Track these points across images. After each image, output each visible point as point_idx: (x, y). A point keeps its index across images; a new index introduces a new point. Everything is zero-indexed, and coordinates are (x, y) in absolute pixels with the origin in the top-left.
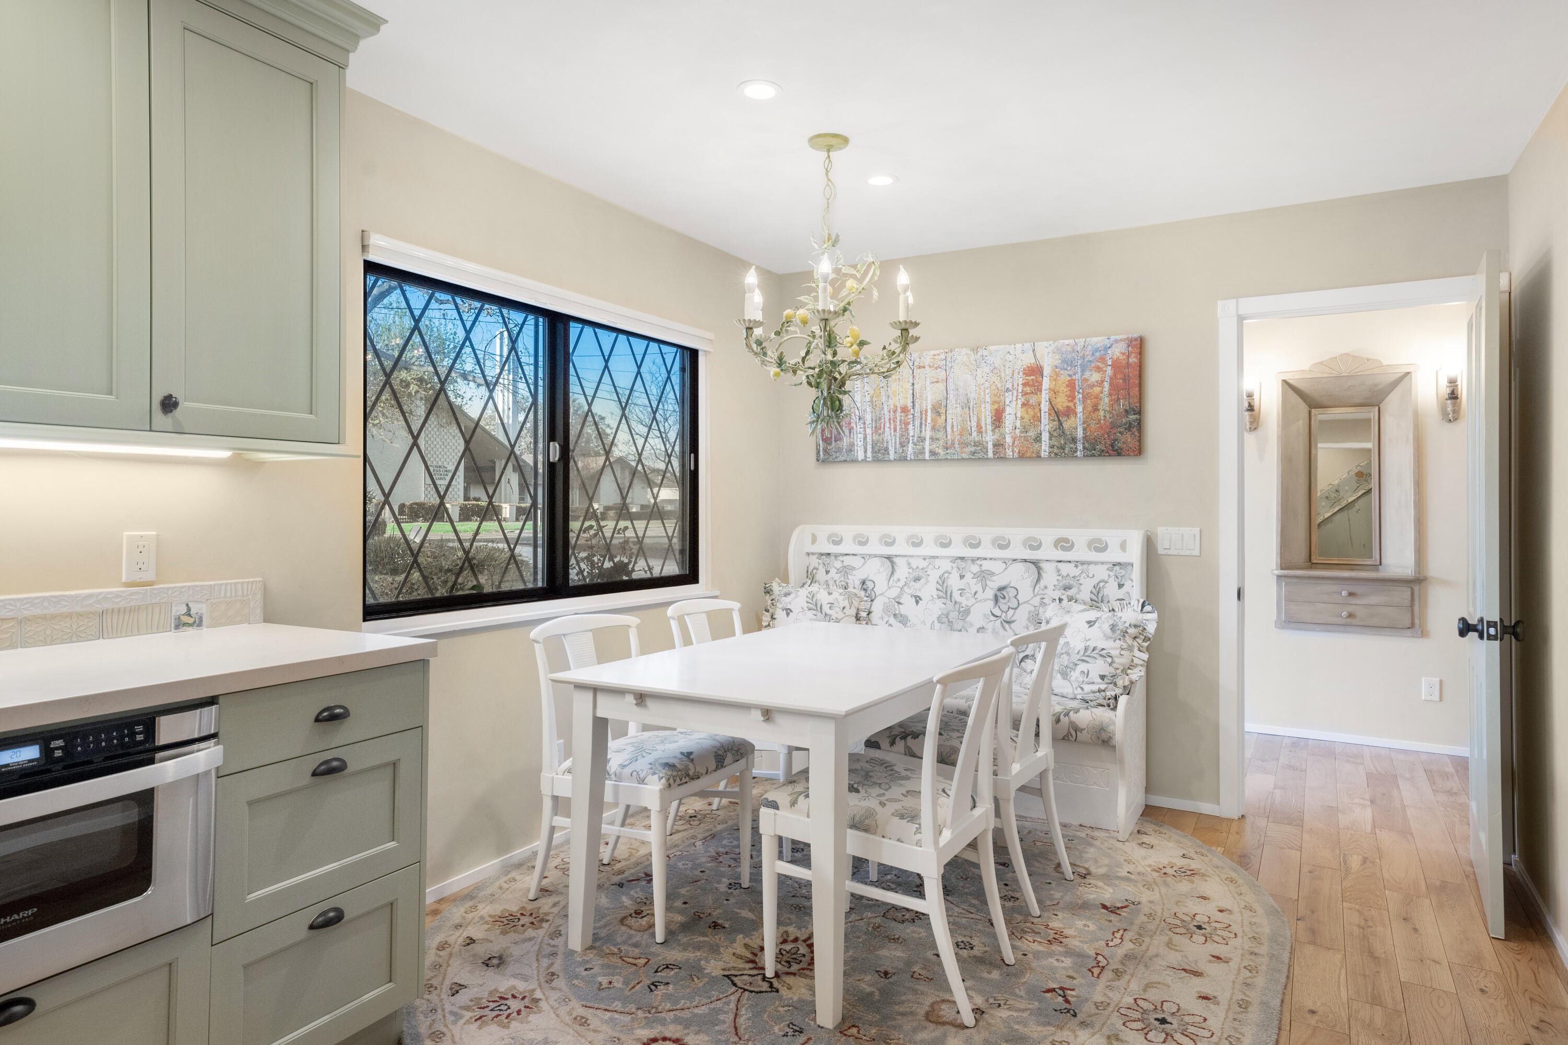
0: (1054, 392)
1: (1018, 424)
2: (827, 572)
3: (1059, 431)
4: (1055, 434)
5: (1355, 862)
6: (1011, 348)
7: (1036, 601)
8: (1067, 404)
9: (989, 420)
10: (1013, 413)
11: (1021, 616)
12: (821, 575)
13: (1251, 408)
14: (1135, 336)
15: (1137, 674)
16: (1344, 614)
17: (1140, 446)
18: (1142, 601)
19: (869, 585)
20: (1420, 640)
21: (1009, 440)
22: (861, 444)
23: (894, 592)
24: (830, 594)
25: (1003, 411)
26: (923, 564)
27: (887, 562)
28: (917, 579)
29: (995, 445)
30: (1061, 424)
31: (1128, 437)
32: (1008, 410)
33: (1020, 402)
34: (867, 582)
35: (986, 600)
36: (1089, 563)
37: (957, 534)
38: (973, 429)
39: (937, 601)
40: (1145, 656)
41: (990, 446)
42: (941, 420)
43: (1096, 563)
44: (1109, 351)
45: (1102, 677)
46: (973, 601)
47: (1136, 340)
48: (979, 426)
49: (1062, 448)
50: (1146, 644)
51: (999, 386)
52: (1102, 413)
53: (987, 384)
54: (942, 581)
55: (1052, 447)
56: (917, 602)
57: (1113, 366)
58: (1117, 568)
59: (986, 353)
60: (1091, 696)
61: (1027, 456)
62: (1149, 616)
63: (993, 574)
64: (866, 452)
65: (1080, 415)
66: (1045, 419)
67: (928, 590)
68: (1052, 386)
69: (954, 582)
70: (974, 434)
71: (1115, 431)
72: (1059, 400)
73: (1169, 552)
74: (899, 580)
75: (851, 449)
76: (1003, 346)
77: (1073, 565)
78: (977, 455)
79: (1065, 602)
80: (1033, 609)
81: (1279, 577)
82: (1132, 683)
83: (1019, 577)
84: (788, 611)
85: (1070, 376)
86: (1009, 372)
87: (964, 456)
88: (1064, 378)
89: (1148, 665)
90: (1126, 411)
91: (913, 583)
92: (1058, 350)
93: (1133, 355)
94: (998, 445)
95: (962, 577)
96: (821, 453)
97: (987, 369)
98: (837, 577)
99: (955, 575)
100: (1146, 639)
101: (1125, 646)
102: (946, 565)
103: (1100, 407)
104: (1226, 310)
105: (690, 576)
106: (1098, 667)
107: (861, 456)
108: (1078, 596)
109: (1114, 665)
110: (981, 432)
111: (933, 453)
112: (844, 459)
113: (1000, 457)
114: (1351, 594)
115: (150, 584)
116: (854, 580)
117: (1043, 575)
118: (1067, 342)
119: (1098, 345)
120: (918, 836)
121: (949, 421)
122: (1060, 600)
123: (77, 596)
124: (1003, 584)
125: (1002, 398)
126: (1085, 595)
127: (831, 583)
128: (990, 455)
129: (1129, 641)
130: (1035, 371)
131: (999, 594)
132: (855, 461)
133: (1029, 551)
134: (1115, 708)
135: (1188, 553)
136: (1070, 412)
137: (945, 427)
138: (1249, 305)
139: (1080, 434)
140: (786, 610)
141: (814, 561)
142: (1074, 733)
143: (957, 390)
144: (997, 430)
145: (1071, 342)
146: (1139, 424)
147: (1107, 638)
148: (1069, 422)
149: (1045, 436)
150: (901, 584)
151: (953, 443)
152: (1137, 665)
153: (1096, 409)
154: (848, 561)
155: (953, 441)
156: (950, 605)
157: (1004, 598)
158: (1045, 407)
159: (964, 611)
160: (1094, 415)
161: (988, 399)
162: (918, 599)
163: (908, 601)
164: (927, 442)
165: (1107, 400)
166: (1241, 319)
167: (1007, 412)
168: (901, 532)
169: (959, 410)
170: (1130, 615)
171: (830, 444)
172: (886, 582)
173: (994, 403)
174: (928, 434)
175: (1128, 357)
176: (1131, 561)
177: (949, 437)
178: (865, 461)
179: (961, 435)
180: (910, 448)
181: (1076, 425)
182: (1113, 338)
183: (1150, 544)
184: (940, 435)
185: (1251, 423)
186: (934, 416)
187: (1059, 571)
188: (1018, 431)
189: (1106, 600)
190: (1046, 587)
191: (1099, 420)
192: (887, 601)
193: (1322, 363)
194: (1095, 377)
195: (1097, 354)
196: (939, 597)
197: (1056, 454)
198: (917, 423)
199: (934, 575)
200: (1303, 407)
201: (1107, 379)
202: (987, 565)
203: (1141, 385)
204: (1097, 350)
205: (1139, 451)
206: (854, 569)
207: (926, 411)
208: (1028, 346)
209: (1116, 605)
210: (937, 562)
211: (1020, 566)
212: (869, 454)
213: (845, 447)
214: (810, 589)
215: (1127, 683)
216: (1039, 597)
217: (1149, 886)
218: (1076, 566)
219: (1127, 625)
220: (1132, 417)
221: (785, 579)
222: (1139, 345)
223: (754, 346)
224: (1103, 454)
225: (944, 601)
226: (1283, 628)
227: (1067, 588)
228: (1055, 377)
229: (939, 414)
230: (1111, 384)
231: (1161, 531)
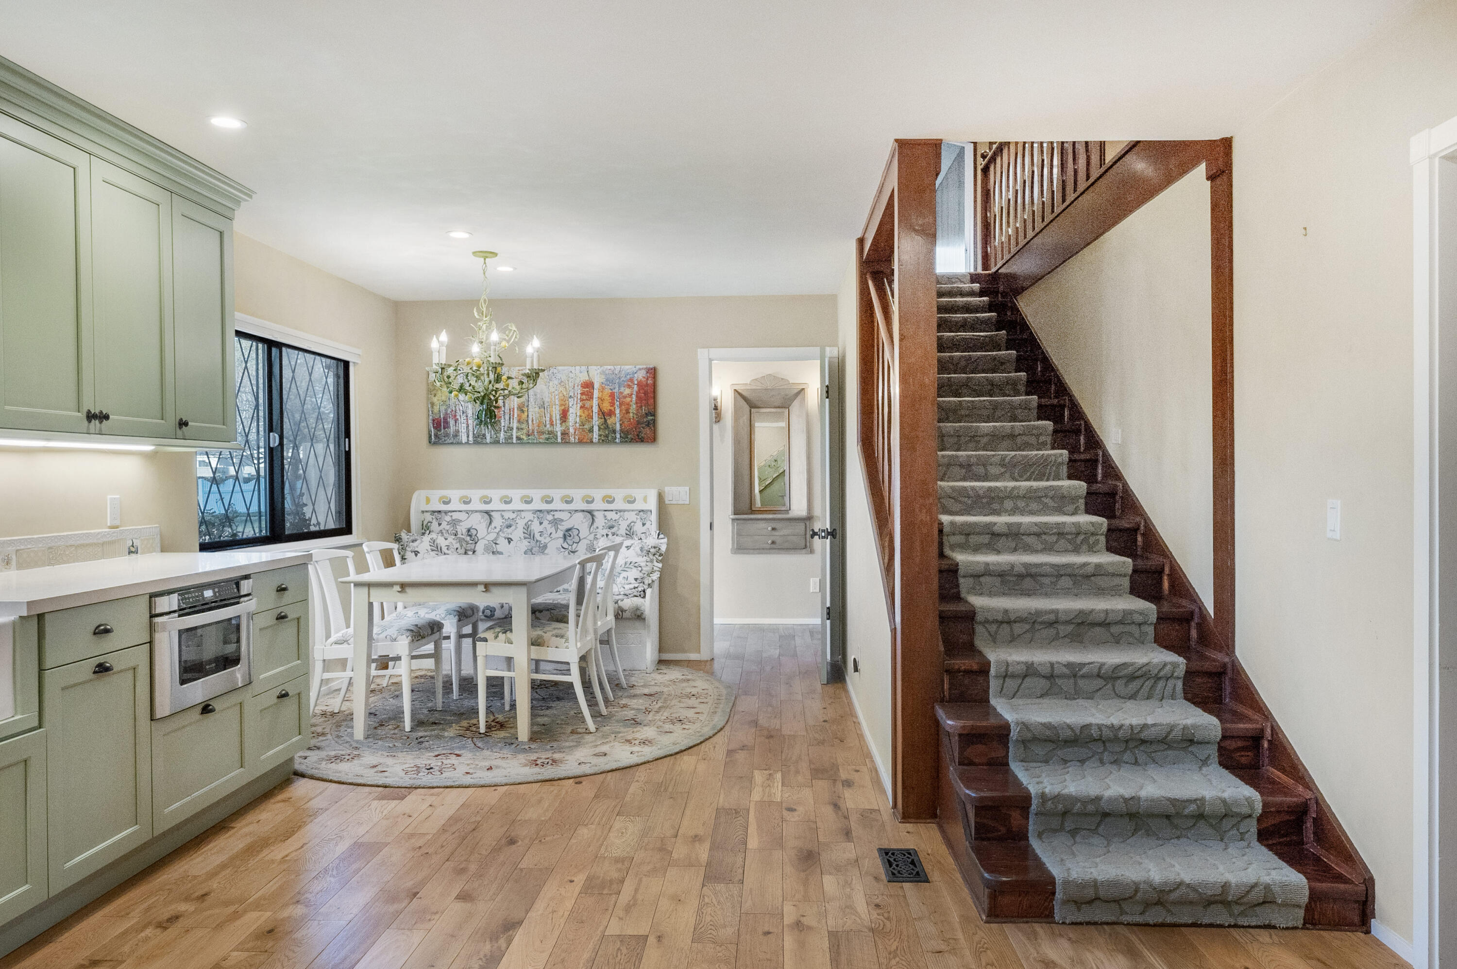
0: (601, 399)
1: (578, 420)
2: (440, 524)
3: (605, 426)
4: (602, 427)
5: (768, 668)
6: (572, 369)
7: (591, 537)
8: (609, 408)
9: (558, 417)
10: (575, 413)
11: (582, 547)
12: (434, 526)
13: (716, 408)
14: (651, 366)
15: (656, 576)
16: (770, 542)
17: (654, 436)
18: (658, 532)
19: (473, 532)
20: (810, 555)
21: (572, 430)
22: (464, 431)
23: (492, 536)
24: (446, 539)
25: (568, 411)
26: (513, 516)
27: (486, 516)
28: (509, 526)
29: (562, 434)
30: (606, 420)
31: (648, 430)
32: (571, 410)
33: (579, 406)
34: (472, 530)
35: (558, 538)
36: (624, 511)
37: (537, 494)
38: (547, 423)
39: (524, 541)
40: (660, 565)
41: (559, 434)
42: (524, 416)
43: (628, 511)
44: (636, 375)
45: (636, 579)
46: (548, 539)
47: (652, 369)
48: (551, 419)
49: (607, 436)
50: (660, 558)
51: (565, 393)
52: (631, 415)
53: (556, 392)
54: (527, 527)
55: (600, 435)
56: (509, 542)
57: (638, 385)
58: (642, 513)
59: (555, 371)
60: (630, 592)
61: (584, 441)
62: (662, 541)
63: (562, 520)
64: (468, 437)
65: (618, 415)
66: (595, 417)
67: (517, 533)
68: (600, 396)
69: (536, 527)
70: (548, 426)
71: (640, 426)
72: (604, 405)
73: (672, 502)
74: (495, 528)
75: (456, 434)
76: (566, 368)
77: (614, 512)
78: (550, 440)
79: (610, 536)
80: (589, 542)
81: (733, 520)
82: (653, 581)
83: (579, 522)
84: (416, 553)
85: (611, 390)
86: (571, 385)
87: (541, 440)
88: (607, 391)
89: (662, 571)
90: (646, 414)
91: (506, 529)
92: (603, 373)
93: (650, 379)
94: (565, 434)
95: (541, 523)
96: (433, 437)
97: (556, 382)
98: (448, 527)
99: (536, 522)
100: (661, 555)
101: (649, 559)
102: (529, 516)
103: (631, 411)
104: (703, 354)
105: (347, 530)
106: (634, 573)
107: (464, 440)
108: (618, 533)
109: (643, 572)
110: (553, 425)
111: (518, 438)
112: (451, 441)
113: (566, 442)
114: (773, 529)
115: (117, 527)
116: (462, 529)
117: (596, 519)
118: (609, 367)
119: (628, 371)
120: (567, 644)
121: (530, 417)
122: (607, 535)
123: (94, 533)
124: (570, 527)
125: (567, 402)
126: (622, 531)
127: (444, 531)
128: (559, 440)
129: (651, 556)
130: (588, 386)
131: (567, 533)
132: (460, 443)
133: (586, 504)
134: (644, 597)
135: (683, 503)
136: (611, 413)
137: (527, 421)
138: (714, 352)
139: (618, 427)
140: (415, 552)
141: (428, 517)
142: (621, 613)
143: (536, 395)
144: (564, 424)
145: (612, 367)
146: (654, 422)
147: (639, 555)
148: (611, 420)
149: (596, 429)
150: (497, 530)
151: (533, 432)
152: (656, 571)
153: (628, 412)
154: (456, 516)
155: (533, 430)
156: (533, 543)
157: (570, 536)
158: (595, 409)
159: (544, 546)
160: (626, 416)
161: (557, 402)
162: (510, 540)
163: (502, 542)
164: (515, 430)
165: (634, 406)
166: (711, 360)
167: (570, 412)
168: (495, 494)
169: (537, 409)
170: (652, 540)
171: (440, 431)
172: (486, 530)
173: (561, 405)
174: (515, 425)
175: (647, 379)
176: (649, 509)
177: (530, 427)
178: (467, 443)
179: (539, 426)
180: (502, 435)
181: (615, 421)
182: (638, 367)
183: (661, 498)
184: (524, 426)
185: (716, 418)
186: (519, 412)
187: (605, 517)
188: (577, 425)
189: (635, 533)
190: (597, 528)
191: (630, 419)
192: (487, 543)
193: (756, 379)
194: (627, 391)
195: (628, 377)
196: (525, 538)
197: (603, 441)
198: (507, 417)
199: (521, 523)
200: (746, 407)
201: (635, 393)
202: (558, 515)
203: (654, 398)
204: (628, 374)
205: (653, 439)
206: (461, 521)
207: (514, 409)
208: (584, 368)
209: (643, 536)
210: (523, 514)
211: (580, 515)
212: (471, 438)
213: (452, 433)
214: (430, 536)
215: (650, 582)
216: (593, 535)
217: (667, 686)
218: (616, 513)
219: (650, 547)
220: (650, 418)
221: (409, 531)
222: (653, 372)
223: (445, 378)
224: (632, 441)
225: (529, 540)
226: (735, 553)
227: (611, 527)
228: (602, 390)
229: (523, 411)
230: (637, 396)
231: (667, 489)
